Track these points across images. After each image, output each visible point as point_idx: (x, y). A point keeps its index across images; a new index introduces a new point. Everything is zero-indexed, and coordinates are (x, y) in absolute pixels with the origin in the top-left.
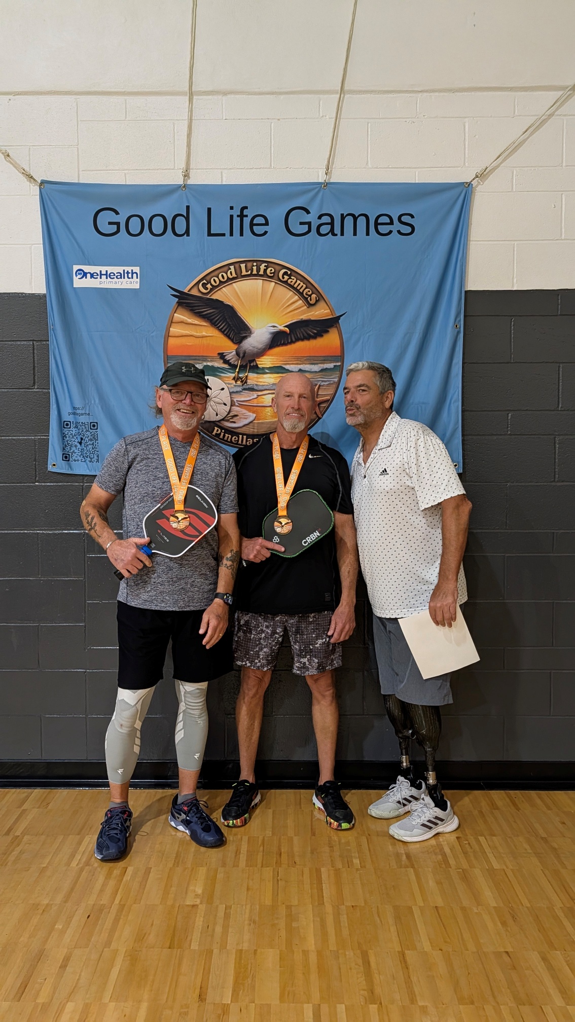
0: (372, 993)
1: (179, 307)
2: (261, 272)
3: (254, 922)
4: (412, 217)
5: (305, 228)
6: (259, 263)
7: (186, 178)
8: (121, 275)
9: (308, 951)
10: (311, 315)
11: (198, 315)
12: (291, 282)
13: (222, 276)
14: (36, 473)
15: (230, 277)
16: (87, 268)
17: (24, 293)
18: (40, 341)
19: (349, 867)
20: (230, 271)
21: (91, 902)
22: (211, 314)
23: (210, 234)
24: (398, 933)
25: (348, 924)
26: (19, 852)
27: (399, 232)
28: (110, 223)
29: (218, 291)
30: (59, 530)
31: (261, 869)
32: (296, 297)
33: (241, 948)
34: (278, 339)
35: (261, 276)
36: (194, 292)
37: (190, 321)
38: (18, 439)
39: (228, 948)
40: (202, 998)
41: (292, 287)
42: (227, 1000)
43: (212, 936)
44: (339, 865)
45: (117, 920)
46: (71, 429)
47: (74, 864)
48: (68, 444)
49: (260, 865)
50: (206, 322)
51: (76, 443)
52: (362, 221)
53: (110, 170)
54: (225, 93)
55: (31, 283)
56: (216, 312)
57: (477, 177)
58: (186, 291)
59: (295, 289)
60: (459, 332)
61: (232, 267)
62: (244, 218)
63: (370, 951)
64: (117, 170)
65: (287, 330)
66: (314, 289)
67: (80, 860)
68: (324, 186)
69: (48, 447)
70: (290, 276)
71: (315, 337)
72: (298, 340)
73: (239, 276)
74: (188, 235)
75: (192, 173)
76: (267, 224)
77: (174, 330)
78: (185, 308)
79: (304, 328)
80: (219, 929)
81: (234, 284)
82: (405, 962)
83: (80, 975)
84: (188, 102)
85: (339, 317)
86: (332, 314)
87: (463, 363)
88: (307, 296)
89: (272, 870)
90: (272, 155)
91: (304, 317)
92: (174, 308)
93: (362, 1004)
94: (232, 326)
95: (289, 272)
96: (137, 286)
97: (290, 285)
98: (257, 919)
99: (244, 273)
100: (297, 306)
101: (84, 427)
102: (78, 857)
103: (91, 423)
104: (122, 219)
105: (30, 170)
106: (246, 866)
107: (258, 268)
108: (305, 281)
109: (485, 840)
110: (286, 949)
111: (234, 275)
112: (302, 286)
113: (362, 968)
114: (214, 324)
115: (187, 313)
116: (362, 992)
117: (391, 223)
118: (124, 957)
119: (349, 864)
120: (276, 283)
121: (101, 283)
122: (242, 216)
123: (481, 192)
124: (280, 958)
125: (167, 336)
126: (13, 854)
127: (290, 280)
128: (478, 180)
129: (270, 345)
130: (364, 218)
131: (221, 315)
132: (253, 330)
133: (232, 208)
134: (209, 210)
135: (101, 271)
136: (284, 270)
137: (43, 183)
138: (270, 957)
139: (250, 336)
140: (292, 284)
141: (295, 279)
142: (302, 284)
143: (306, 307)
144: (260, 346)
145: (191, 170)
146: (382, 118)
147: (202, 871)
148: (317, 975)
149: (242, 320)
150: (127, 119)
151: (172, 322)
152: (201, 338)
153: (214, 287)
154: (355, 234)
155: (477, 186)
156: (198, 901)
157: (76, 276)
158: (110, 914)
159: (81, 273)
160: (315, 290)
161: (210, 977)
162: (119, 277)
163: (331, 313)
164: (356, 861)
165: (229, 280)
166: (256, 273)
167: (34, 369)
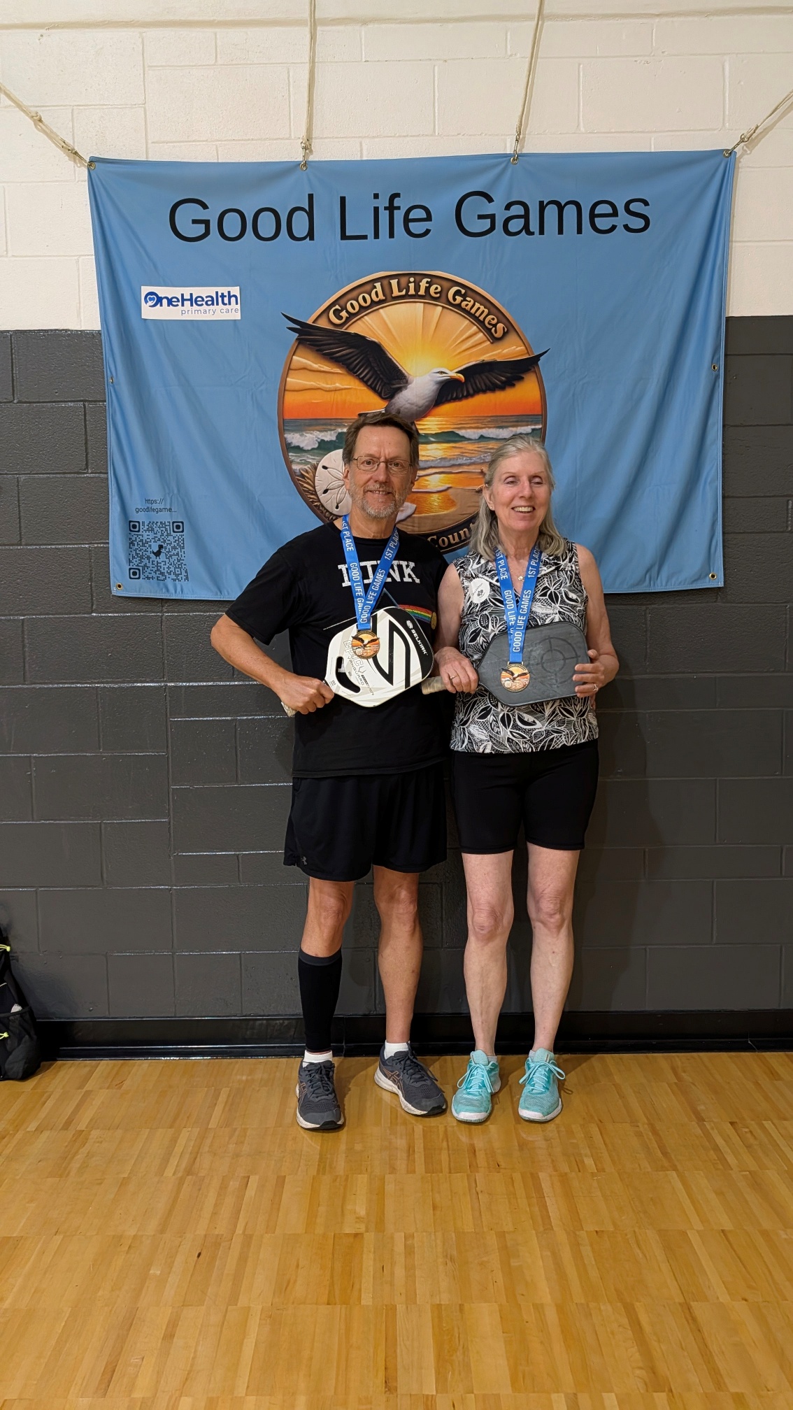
0: (654, 1373)
1: (300, 346)
2: (422, 292)
3: (452, 1260)
4: (646, 203)
5: (487, 224)
6: (418, 278)
7: (307, 151)
8: (213, 300)
9: (542, 1305)
10: (496, 355)
11: (329, 357)
12: (467, 305)
13: (364, 298)
14: (92, 599)
15: (375, 299)
16: (162, 291)
17: (69, 330)
18: (95, 401)
19: (579, 1171)
20: (375, 290)
21: (201, 1231)
22: (349, 356)
23: (344, 236)
24: (674, 1275)
25: (595, 1260)
26: (85, 1155)
27: (626, 227)
28: (195, 222)
29: (359, 322)
30: (129, 682)
31: (450, 1177)
32: (475, 327)
33: (438, 1303)
34: (448, 391)
35: (422, 297)
36: (323, 324)
37: (316, 366)
38: (65, 548)
39: (418, 1303)
40: (389, 1385)
41: (468, 313)
42: (430, 1389)
43: (392, 1284)
44: (565, 1168)
45: (243, 1259)
46: (140, 533)
47: (169, 1172)
48: (137, 554)
49: (447, 1170)
50: (339, 367)
51: (148, 554)
52: (570, 213)
53: (194, 141)
54: (365, 22)
55: (79, 315)
56: (355, 353)
57: (742, 140)
58: (310, 322)
59: (473, 316)
60: (717, 377)
61: (378, 285)
62: (395, 211)
63: (638, 1304)
64: (204, 141)
65: (461, 377)
66: (500, 315)
67: (177, 1166)
68: (514, 160)
69: (109, 560)
70: (464, 297)
71: (503, 387)
72: (478, 391)
73: (389, 298)
74: (312, 238)
75: (315, 145)
76: (429, 218)
77: (292, 381)
78: (311, 349)
79: (486, 374)
80: (400, 1272)
81: (381, 311)
82: (694, 1319)
83: (195, 1351)
84: (308, 36)
85: (538, 358)
86: (528, 352)
87: (724, 426)
88: (491, 327)
89: (466, 1177)
90: (437, 114)
91: (487, 357)
92: (292, 347)
93: (642, 1391)
94: (379, 372)
95: (463, 291)
96: (238, 316)
97: (464, 310)
98: (455, 1253)
99: (396, 293)
100: (475, 341)
101: (164, 529)
102: (174, 1162)
103: (173, 523)
104: (212, 215)
105: (74, 143)
106: (426, 1173)
107: (417, 286)
108: (488, 304)
109: (773, 1126)
110: (507, 1302)
111: (381, 297)
112: (483, 311)
113: (630, 1332)
114: (352, 370)
115: (311, 355)
116: (638, 1372)
117: (615, 213)
118: (260, 1319)
119: (580, 1166)
120: (443, 307)
121: (184, 312)
122: (391, 208)
123: (748, 167)
124: (501, 1317)
125: (283, 390)
126: (76, 1158)
127: (465, 303)
128: (743, 147)
129: (436, 401)
130: (573, 208)
131: (362, 356)
132: (410, 378)
133: (376, 196)
134: (343, 200)
135: (182, 295)
136: (455, 289)
137: (93, 161)
138: (485, 1317)
139: (405, 387)
140: (468, 308)
141: (472, 301)
142: (482, 308)
143: (489, 343)
144: (422, 402)
145: (313, 140)
146: (599, 57)
147: (362, 1180)
148: (562, 1344)
149: (393, 362)
150: (220, 62)
151: (289, 369)
152: (333, 392)
153: (351, 316)
154: (561, 231)
155: (741, 156)
156: (362, 1228)
157: (146, 302)
158: (231, 1250)
159: (153, 299)
160: (502, 317)
161: (398, 1351)
162: (210, 303)
163: (526, 352)
164: (589, 1162)
165: (373, 303)
166: (414, 293)
167: (86, 443)
